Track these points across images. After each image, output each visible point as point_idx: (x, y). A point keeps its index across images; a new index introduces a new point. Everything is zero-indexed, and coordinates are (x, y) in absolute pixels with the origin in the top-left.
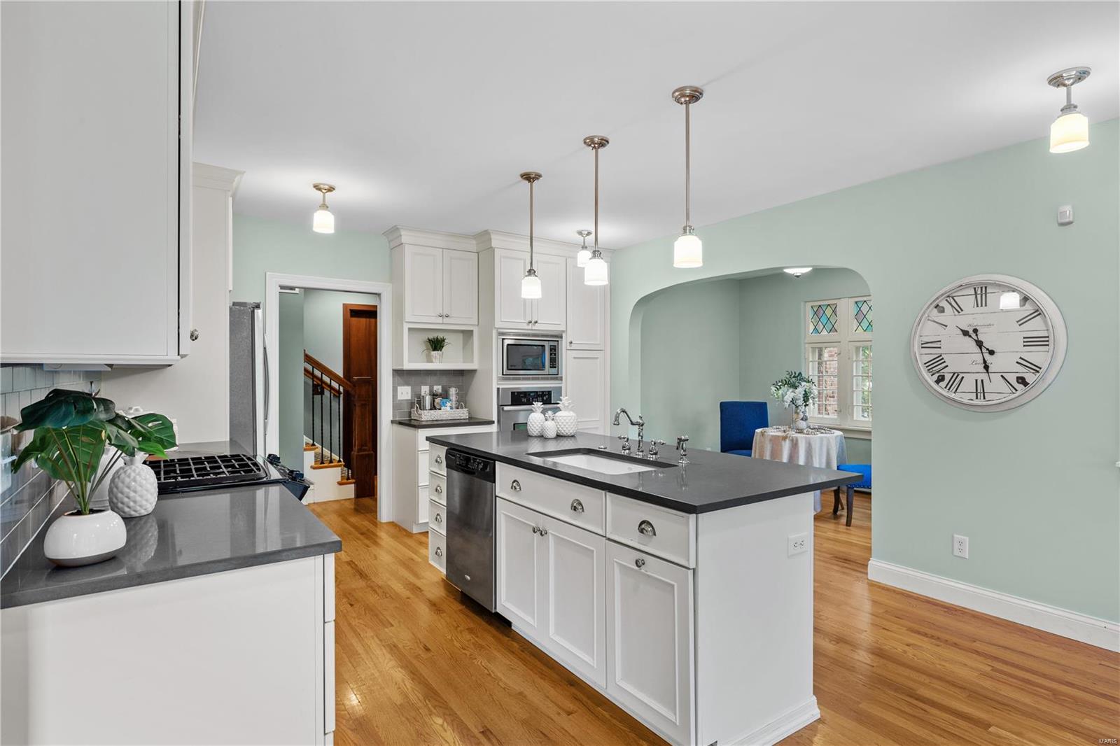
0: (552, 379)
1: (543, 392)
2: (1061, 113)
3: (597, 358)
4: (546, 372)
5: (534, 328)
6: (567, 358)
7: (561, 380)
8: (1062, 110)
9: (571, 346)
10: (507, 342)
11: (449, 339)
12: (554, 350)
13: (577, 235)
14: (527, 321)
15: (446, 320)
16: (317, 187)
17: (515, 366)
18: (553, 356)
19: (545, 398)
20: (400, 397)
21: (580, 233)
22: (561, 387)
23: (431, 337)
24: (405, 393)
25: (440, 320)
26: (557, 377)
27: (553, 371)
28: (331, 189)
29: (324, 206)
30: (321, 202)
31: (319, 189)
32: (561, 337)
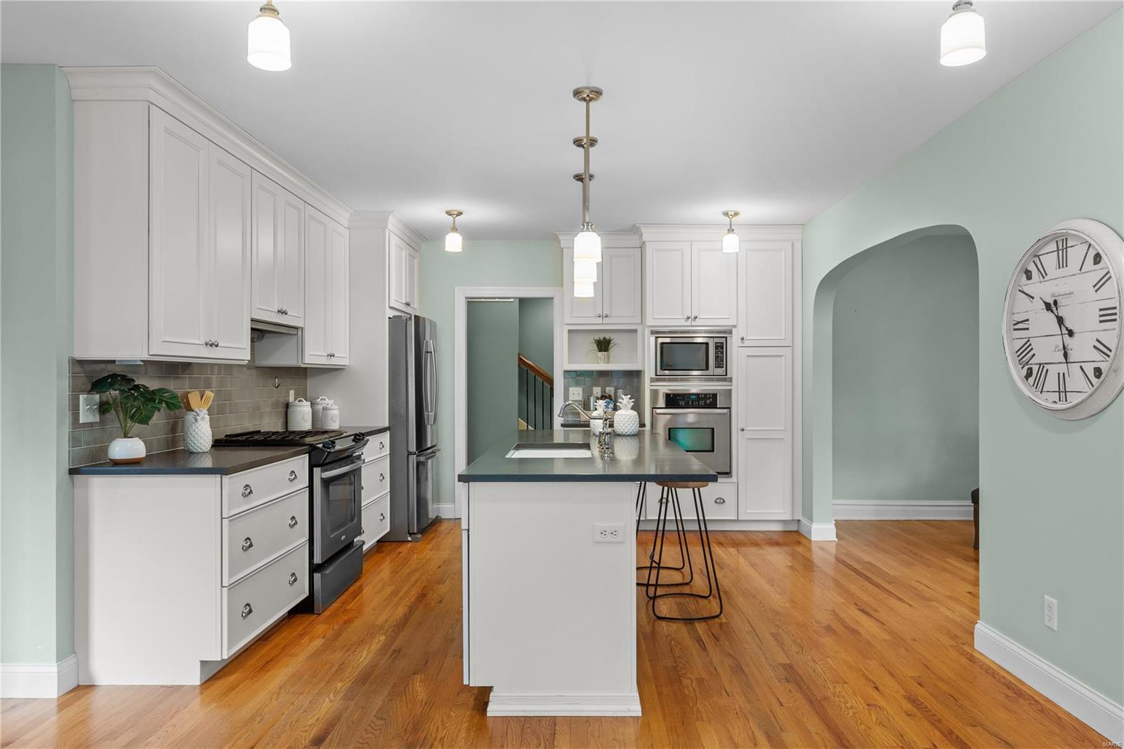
0: (718, 380)
1: (705, 395)
2: (953, 11)
3: (781, 356)
4: (710, 372)
5: (693, 324)
6: (736, 355)
7: (731, 381)
8: (954, 9)
9: (743, 343)
10: (660, 340)
11: (616, 338)
12: (720, 348)
13: (723, 216)
14: (685, 317)
15: (606, 320)
16: (449, 213)
17: (671, 366)
18: (719, 354)
19: (708, 401)
20: (571, 397)
21: (726, 214)
22: (730, 390)
23: (597, 337)
24: (576, 393)
25: (599, 320)
26: (725, 378)
27: (720, 371)
28: (460, 214)
29: (454, 229)
30: (452, 226)
31: (450, 215)
32: (730, 332)
